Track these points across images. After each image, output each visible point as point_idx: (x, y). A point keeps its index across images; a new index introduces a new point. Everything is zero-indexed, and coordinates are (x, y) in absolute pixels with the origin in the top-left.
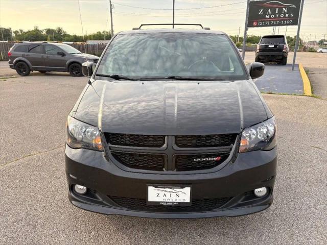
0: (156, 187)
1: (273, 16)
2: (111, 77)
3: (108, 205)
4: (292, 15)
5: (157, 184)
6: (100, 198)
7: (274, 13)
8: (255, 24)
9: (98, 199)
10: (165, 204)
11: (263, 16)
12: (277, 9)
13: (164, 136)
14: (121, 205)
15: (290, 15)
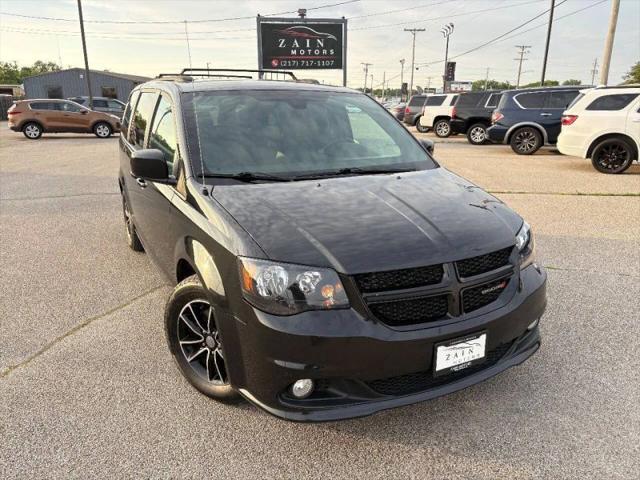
0: (447, 345)
1: (302, 52)
2: (236, 178)
3: (360, 401)
4: (332, 52)
5: (448, 340)
6: (340, 393)
7: (303, 46)
8: (275, 63)
9: (336, 396)
10: (456, 369)
11: (287, 51)
12: (308, 41)
13: (441, 265)
14: (385, 393)
15: (328, 52)
